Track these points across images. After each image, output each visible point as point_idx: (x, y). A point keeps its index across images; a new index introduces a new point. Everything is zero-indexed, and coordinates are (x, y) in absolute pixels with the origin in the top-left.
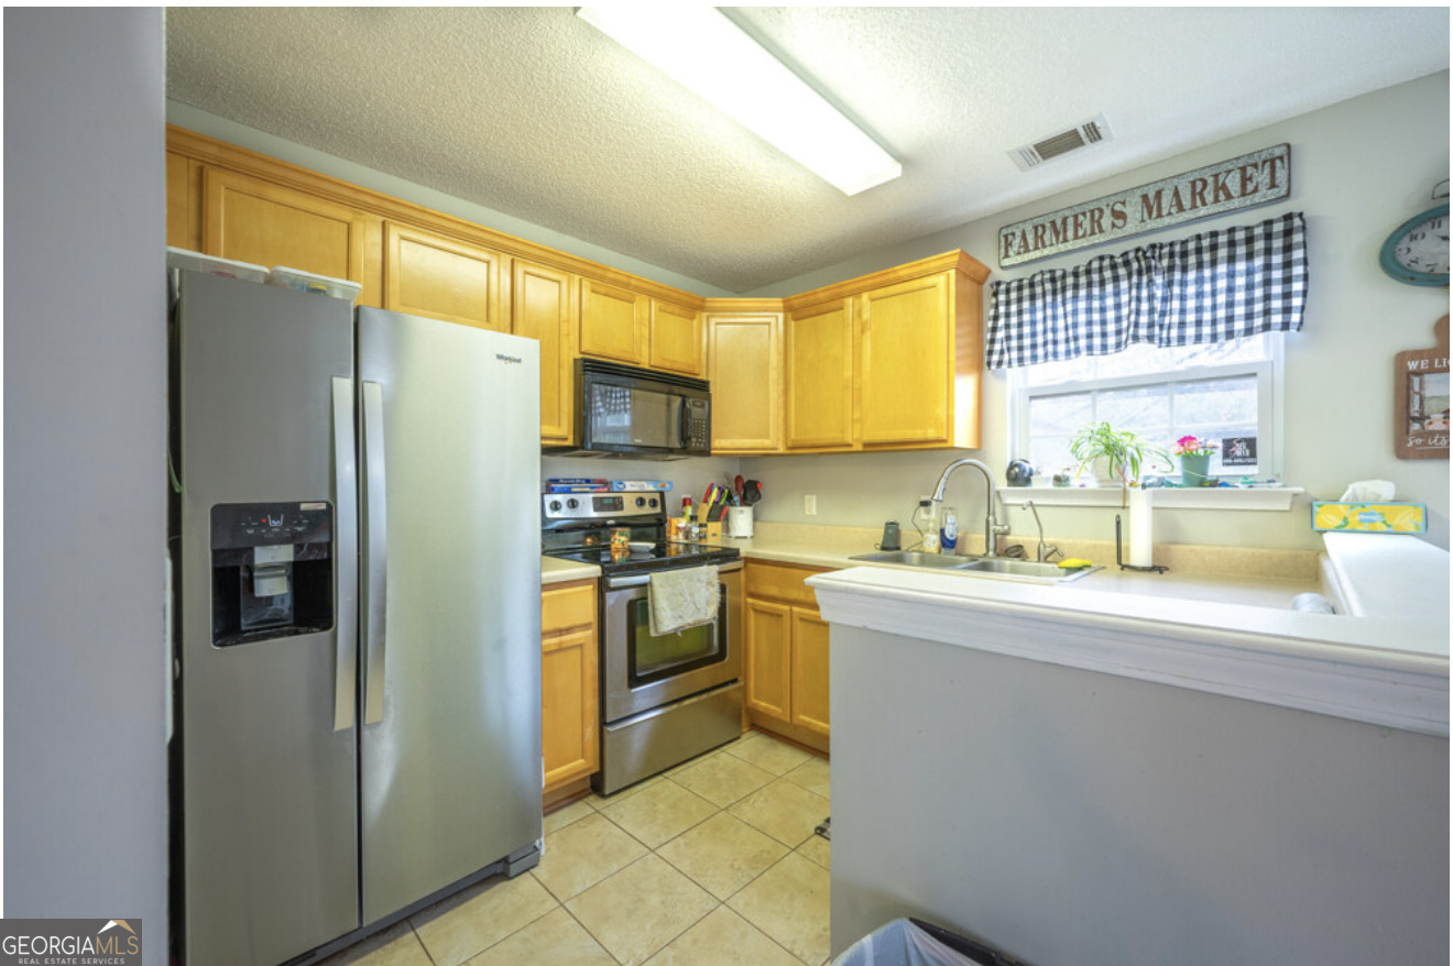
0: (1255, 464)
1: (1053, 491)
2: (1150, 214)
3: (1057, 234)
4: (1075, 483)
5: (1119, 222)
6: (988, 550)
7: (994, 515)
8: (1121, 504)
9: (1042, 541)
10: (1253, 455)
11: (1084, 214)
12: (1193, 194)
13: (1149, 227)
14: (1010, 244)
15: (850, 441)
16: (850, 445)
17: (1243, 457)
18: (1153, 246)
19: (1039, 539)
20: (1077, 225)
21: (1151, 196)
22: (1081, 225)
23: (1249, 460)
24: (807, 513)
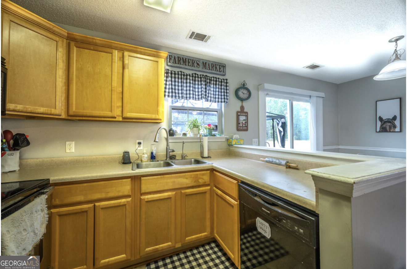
0: (217, 131)
1: (182, 138)
2: (204, 67)
3: (184, 62)
4: (188, 136)
5: (198, 66)
6: (167, 158)
7: (169, 146)
8: (199, 141)
9: (183, 153)
10: (217, 129)
11: (190, 60)
12: (212, 67)
13: (204, 70)
14: (171, 59)
15: (116, 116)
16: (115, 118)
17: (215, 130)
18: (206, 76)
19: (182, 152)
20: (189, 62)
21: (204, 63)
22: (190, 62)
23: (216, 130)
24: (68, 151)
